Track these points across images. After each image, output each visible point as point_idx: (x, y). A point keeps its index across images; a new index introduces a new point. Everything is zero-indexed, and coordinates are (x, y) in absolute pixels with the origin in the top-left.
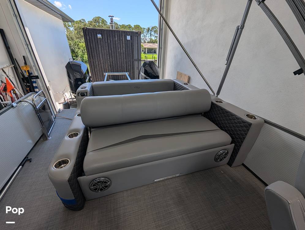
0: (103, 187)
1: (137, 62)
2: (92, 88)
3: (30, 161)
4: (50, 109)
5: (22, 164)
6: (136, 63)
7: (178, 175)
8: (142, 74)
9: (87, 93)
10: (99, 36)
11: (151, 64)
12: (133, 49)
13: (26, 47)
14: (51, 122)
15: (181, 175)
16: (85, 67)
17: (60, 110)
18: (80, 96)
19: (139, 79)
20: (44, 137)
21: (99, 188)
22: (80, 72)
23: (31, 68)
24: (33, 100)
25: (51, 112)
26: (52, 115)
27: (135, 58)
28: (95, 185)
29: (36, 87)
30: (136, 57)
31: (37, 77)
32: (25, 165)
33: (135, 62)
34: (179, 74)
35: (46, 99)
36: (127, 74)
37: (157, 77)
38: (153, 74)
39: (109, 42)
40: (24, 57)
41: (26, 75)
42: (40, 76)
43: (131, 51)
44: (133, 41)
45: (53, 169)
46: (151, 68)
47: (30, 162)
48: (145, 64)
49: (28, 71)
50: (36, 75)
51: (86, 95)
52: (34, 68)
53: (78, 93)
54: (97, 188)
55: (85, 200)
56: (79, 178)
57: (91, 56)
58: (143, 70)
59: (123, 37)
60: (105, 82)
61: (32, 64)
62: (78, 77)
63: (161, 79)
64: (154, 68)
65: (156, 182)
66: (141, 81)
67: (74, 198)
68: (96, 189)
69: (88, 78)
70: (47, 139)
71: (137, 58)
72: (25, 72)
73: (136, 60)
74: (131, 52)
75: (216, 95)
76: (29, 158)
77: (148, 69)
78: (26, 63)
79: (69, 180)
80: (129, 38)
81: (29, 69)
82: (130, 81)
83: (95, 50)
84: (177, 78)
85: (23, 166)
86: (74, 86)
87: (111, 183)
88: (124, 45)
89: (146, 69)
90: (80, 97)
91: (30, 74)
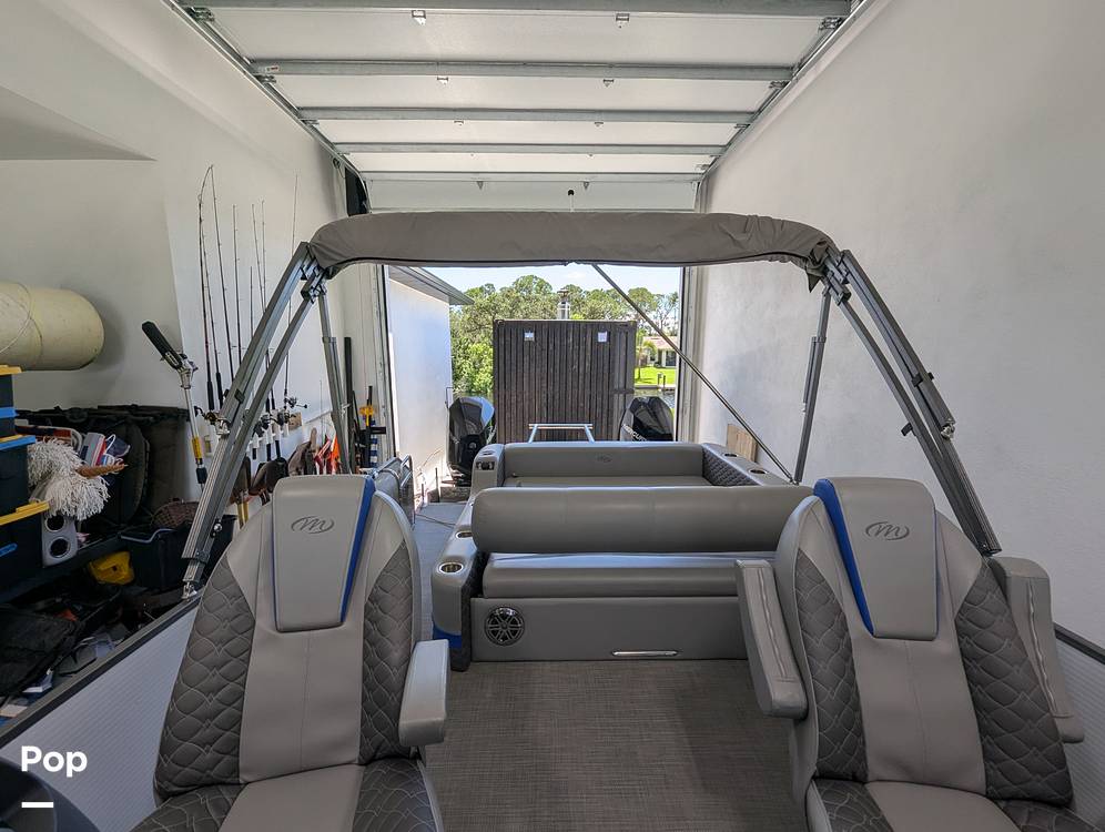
0: (508, 632)
1: (621, 395)
2: (504, 455)
6: (618, 400)
8: (628, 429)
9: (493, 463)
10: (529, 336)
11: (655, 405)
12: (614, 362)
13: (380, 368)
15: (680, 656)
16: (488, 409)
18: (480, 468)
19: (618, 439)
21: (502, 632)
22: (479, 423)
23: (377, 410)
27: (616, 387)
28: (496, 622)
29: (375, 453)
30: (619, 382)
31: (383, 431)
33: (616, 395)
36: (587, 427)
37: (669, 437)
38: (658, 429)
39: (551, 348)
40: (370, 387)
41: (364, 425)
42: (389, 430)
43: (606, 367)
44: (614, 345)
46: (655, 415)
48: (637, 404)
49: (370, 417)
50: (383, 425)
51: (491, 467)
52: (382, 411)
53: (477, 464)
54: (498, 631)
57: (502, 381)
58: (629, 417)
59: (589, 335)
60: (530, 443)
61: (382, 403)
63: (682, 441)
64: (660, 415)
66: (622, 444)
67: (459, 633)
69: (491, 436)
71: (622, 385)
72: (365, 418)
73: (618, 391)
74: (606, 372)
75: (795, 481)
77: (646, 418)
78: (369, 401)
80: (602, 337)
81: (373, 413)
82: (592, 443)
83: (514, 367)
86: (463, 453)
87: (523, 627)
88: (589, 354)
89: (639, 418)
90: (480, 471)
91: (371, 422)
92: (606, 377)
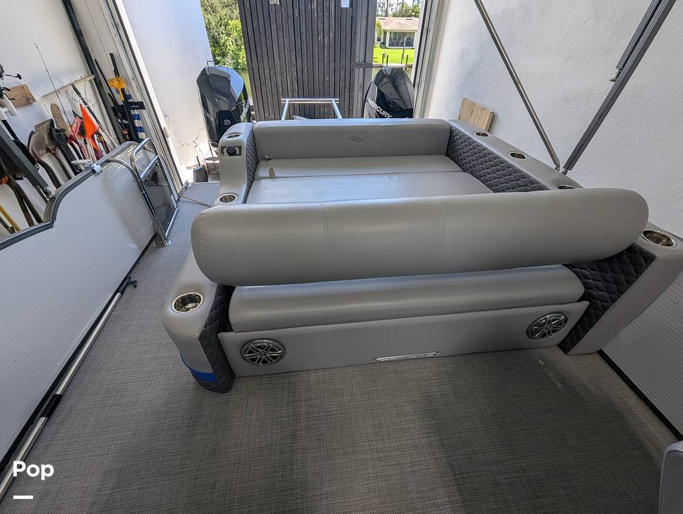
0: (267, 358)
1: (361, 69)
2: (253, 135)
3: (134, 284)
4: (167, 180)
5: (121, 289)
6: (359, 72)
7: (431, 355)
8: (372, 103)
9: (240, 148)
11: (395, 77)
12: (355, 32)
13: (113, 31)
14: (169, 211)
15: (438, 355)
16: (240, 82)
17: (187, 184)
18: (226, 154)
19: (362, 116)
20: (157, 240)
21: (261, 358)
22: (229, 95)
23: (128, 83)
24: (132, 160)
25: (169, 186)
26: (172, 193)
27: (357, 61)
28: (253, 352)
29: (141, 129)
30: (359, 57)
31: (141, 106)
32: (126, 291)
33: (357, 69)
34: (468, 107)
35: (158, 159)
36: (334, 102)
37: (409, 113)
38: (400, 103)
39: (296, 14)
40: (112, 55)
41: (120, 99)
42: (147, 103)
43: (349, 39)
44: (356, 11)
45: (171, 310)
46: (396, 88)
47: (135, 286)
48: (381, 76)
49: (123, 90)
50: (140, 100)
51: (238, 153)
52: (133, 83)
53: (223, 148)
54: (256, 358)
55: (234, 375)
56: (221, 335)
57: (253, 53)
58: (373, 93)
60: (283, 122)
61: (130, 75)
62: (225, 107)
63: (417, 119)
64: (402, 88)
65: (380, 362)
66: (367, 121)
67: (212, 371)
68: (254, 360)
69: (245, 110)
70: (163, 245)
71: (362, 60)
72: (118, 92)
73: (359, 65)
74: (348, 43)
75: (562, 170)
76: (132, 280)
77: (388, 90)
78: (116, 72)
79: (202, 337)
80: (345, 2)
81: (124, 86)
82: (340, 121)
84: (459, 118)
85: (122, 293)
86: (217, 129)
87: (284, 352)
88: (332, 22)
89: (382, 91)
90: (226, 157)
91: (127, 97)
92: (348, 50)
